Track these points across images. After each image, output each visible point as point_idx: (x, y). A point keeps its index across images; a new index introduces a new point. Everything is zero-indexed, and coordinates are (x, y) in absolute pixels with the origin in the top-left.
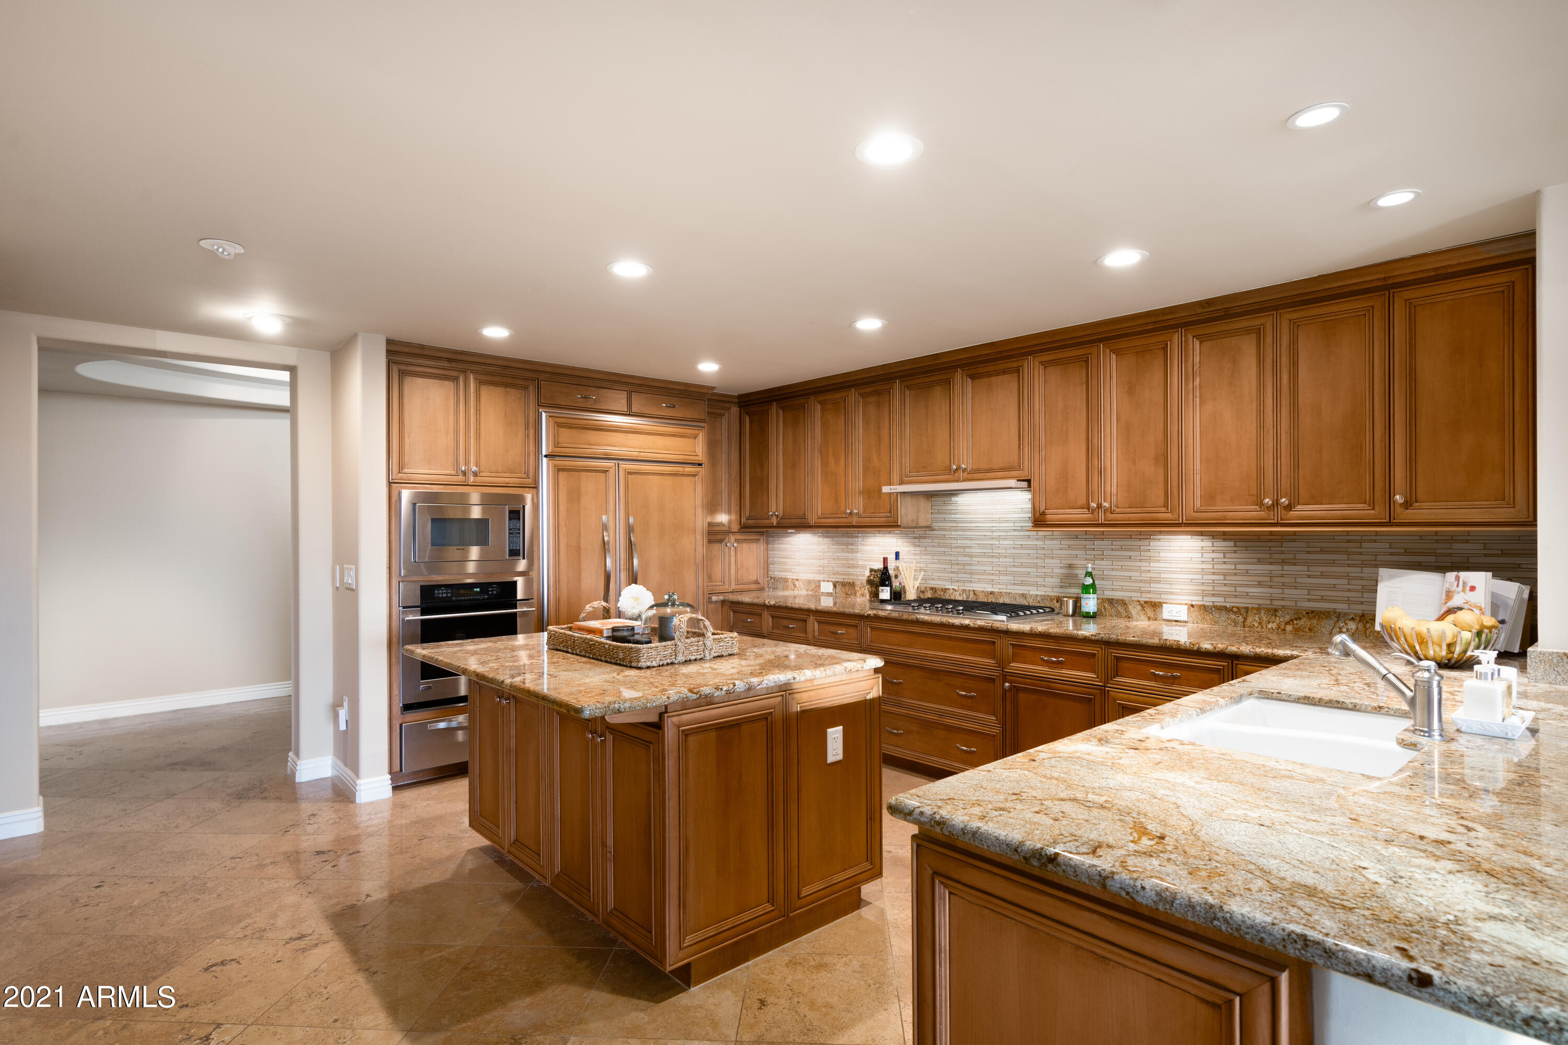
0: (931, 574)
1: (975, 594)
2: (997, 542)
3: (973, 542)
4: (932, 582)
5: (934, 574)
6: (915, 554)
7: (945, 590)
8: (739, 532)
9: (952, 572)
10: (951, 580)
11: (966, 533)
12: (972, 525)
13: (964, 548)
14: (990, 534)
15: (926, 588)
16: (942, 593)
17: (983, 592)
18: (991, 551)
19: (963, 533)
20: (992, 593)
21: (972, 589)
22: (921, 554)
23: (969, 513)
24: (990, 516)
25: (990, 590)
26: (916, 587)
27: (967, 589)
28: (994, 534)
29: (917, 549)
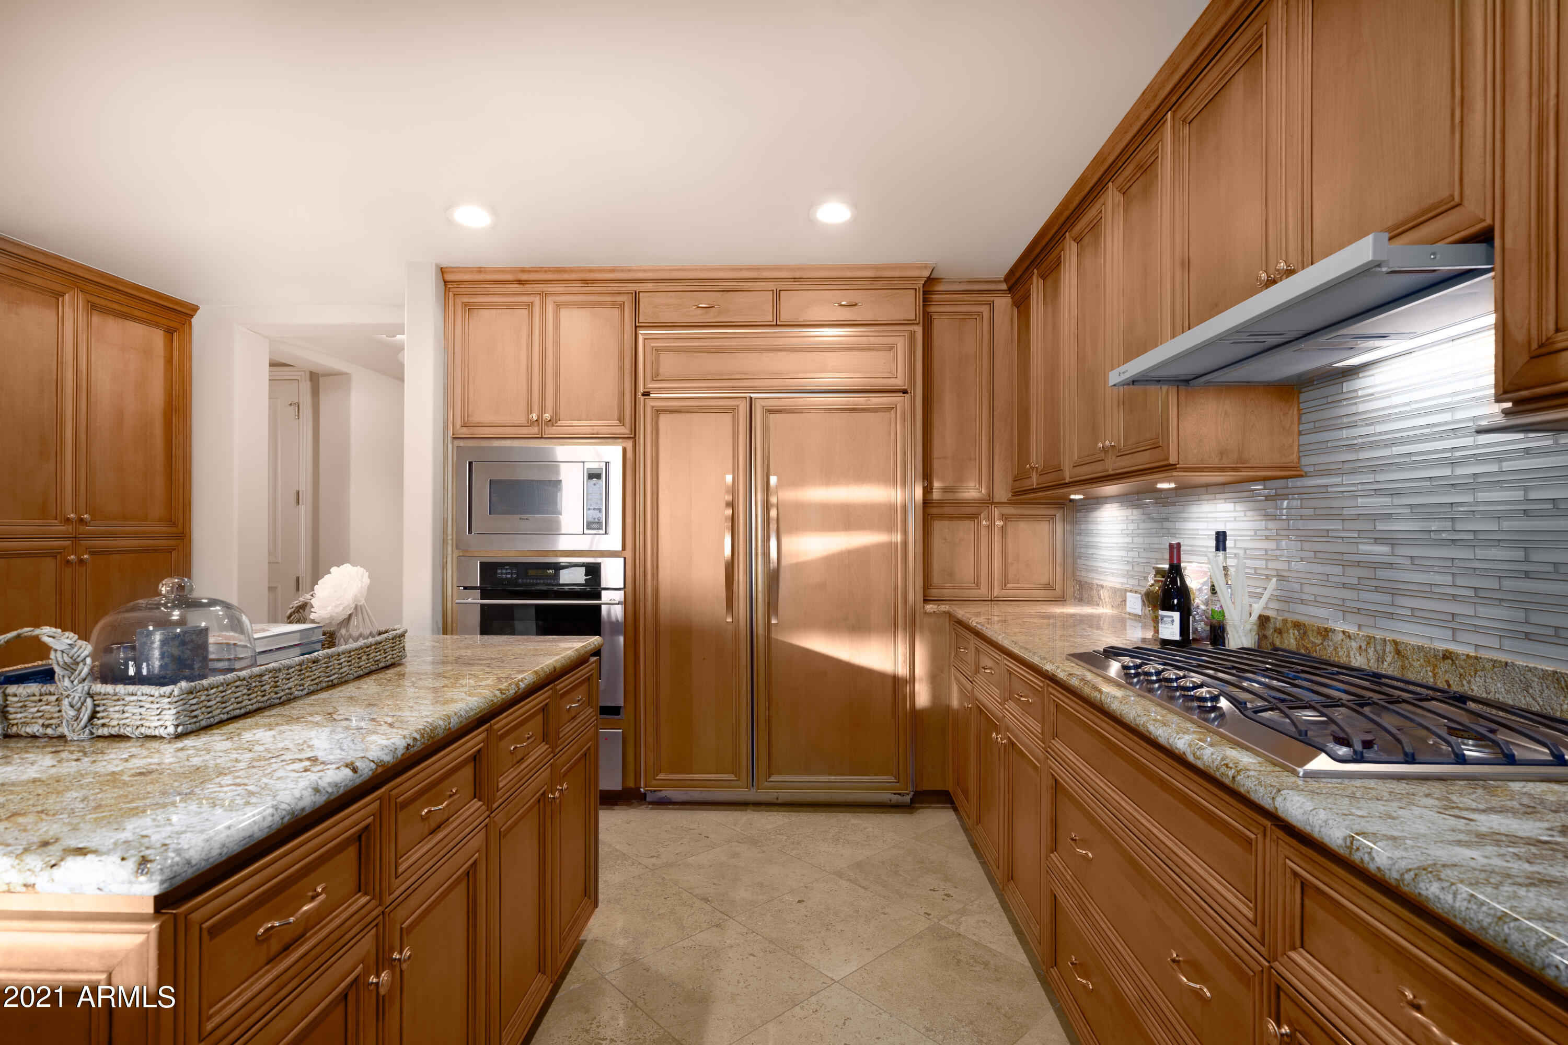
0: (1297, 587)
1: (1398, 652)
2: (1468, 498)
3: (1397, 501)
4: (1300, 608)
5: (1307, 589)
6: (1267, 538)
7: (1326, 633)
8: (1010, 503)
9: (1345, 586)
10: (1346, 611)
11: (1379, 477)
12: (1396, 450)
13: (1374, 518)
14: (1447, 472)
15: (1285, 621)
16: (1318, 641)
17: (1421, 648)
18: (1448, 525)
19: (1370, 478)
20: (1447, 656)
21: (1390, 636)
22: (1278, 537)
23: (1387, 419)
24: (1446, 417)
25: (1442, 646)
26: (1255, 617)
27: (1379, 635)
28: (1460, 471)
29: (1271, 525)
